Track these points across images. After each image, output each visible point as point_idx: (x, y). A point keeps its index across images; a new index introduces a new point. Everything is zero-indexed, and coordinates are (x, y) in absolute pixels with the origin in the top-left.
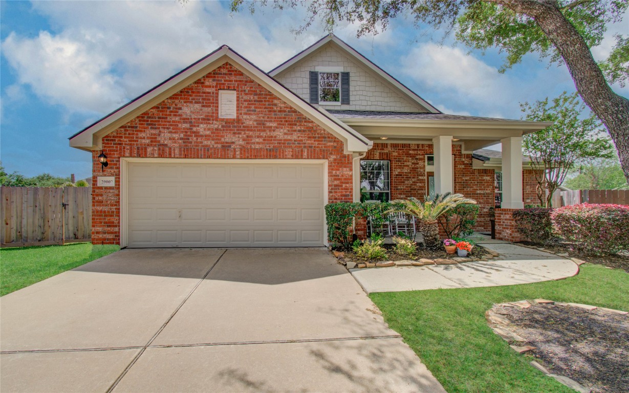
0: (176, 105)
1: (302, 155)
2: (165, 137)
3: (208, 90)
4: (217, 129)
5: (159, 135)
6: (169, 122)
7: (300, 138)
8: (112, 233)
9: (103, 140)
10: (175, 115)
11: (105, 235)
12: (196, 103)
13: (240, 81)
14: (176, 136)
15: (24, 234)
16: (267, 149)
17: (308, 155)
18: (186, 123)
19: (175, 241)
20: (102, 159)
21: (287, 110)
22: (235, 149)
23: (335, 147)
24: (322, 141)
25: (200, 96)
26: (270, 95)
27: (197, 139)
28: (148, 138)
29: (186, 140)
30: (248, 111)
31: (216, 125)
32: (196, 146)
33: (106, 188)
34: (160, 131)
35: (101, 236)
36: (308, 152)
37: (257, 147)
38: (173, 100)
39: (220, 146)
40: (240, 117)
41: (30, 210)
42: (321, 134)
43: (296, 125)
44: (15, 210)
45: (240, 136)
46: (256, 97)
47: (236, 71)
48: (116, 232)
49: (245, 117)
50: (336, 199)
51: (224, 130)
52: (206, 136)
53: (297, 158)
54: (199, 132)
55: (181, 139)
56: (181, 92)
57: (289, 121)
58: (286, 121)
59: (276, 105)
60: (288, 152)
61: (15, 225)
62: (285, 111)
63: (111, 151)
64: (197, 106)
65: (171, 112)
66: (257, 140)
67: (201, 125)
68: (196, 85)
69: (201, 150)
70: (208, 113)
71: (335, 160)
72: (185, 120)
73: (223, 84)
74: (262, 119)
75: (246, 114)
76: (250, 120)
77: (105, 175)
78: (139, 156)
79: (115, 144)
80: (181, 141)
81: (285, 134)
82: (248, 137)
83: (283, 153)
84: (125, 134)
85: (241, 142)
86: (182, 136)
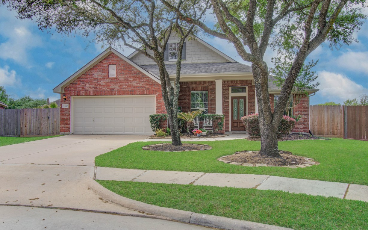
0: (92, 73)
1: (144, 93)
2: (87, 87)
3: (104, 65)
4: (108, 83)
5: (85, 86)
6: (89, 80)
7: (143, 85)
8: (67, 127)
9: (64, 89)
10: (91, 77)
11: (65, 128)
12: (100, 71)
13: (118, 61)
14: (91, 86)
15: (32, 131)
16: (129, 91)
17: (147, 93)
18: (96, 80)
19: (91, 132)
20: (64, 97)
21: (138, 72)
22: (115, 91)
23: (159, 89)
24: (153, 86)
25: (101, 68)
26: (130, 66)
27: (100, 87)
28: (81, 87)
29: (95, 87)
30: (121, 73)
31: (107, 81)
32: (100, 90)
33: (65, 109)
34: (85, 85)
35: (63, 128)
36: (146, 91)
37: (125, 90)
38: (90, 71)
39: (109, 90)
40: (118, 77)
41: (34, 120)
42: (153, 83)
43: (141, 79)
44: (28, 119)
45: (118, 85)
46: (124, 67)
47: (116, 56)
48: (69, 127)
49: (119, 76)
50: (159, 113)
51: (111, 83)
52: (103, 86)
53: (142, 94)
54: (100, 84)
55: (94, 87)
56: (94, 67)
57: (139, 78)
58: (137, 78)
59: (133, 70)
60: (138, 92)
61: (29, 126)
62: (137, 73)
63: (67, 93)
64: (100, 73)
65: (90, 76)
66: (125, 87)
67: (102, 81)
68: (100, 64)
69: (102, 92)
70: (104, 75)
71: (159, 94)
72: (95, 79)
73: (111, 62)
74: (127, 77)
75: (120, 75)
76: (121, 78)
77: (65, 104)
78: (78, 95)
79: (68, 91)
80: (93, 88)
81: (137, 83)
82: (121, 85)
83: (136, 92)
84: (72, 86)
85: (118, 88)
86: (94, 86)
